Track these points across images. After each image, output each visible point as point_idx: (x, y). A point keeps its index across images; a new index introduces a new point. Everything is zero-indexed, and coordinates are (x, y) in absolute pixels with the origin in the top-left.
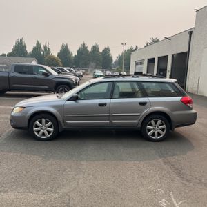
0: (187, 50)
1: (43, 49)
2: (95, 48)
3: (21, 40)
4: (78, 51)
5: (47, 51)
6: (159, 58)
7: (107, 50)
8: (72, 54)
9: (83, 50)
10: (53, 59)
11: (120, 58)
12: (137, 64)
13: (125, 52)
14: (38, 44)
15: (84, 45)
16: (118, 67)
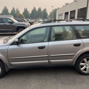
0: (86, 6)
1: (16, 11)
2: (40, 9)
3: (6, 7)
4: (32, 11)
5: (18, 12)
6: (70, 11)
7: (45, 10)
8: (29, 13)
9: (34, 11)
10: (21, 15)
11: (51, 13)
12: (59, 15)
13: (53, 10)
14: (13, 8)
15: (34, 8)
16: (50, 18)
